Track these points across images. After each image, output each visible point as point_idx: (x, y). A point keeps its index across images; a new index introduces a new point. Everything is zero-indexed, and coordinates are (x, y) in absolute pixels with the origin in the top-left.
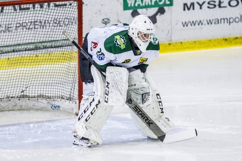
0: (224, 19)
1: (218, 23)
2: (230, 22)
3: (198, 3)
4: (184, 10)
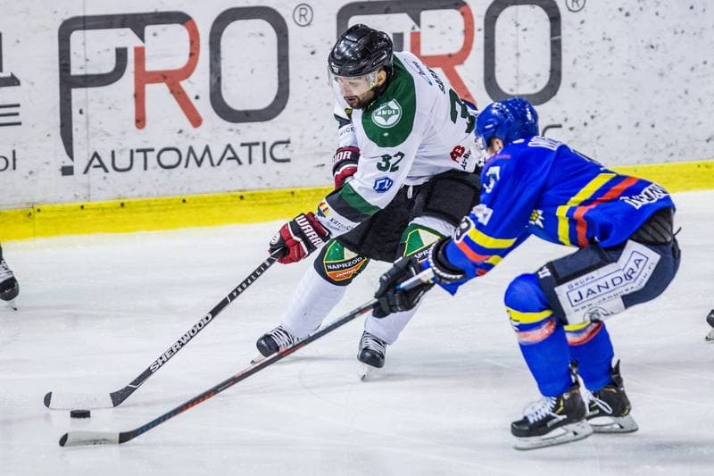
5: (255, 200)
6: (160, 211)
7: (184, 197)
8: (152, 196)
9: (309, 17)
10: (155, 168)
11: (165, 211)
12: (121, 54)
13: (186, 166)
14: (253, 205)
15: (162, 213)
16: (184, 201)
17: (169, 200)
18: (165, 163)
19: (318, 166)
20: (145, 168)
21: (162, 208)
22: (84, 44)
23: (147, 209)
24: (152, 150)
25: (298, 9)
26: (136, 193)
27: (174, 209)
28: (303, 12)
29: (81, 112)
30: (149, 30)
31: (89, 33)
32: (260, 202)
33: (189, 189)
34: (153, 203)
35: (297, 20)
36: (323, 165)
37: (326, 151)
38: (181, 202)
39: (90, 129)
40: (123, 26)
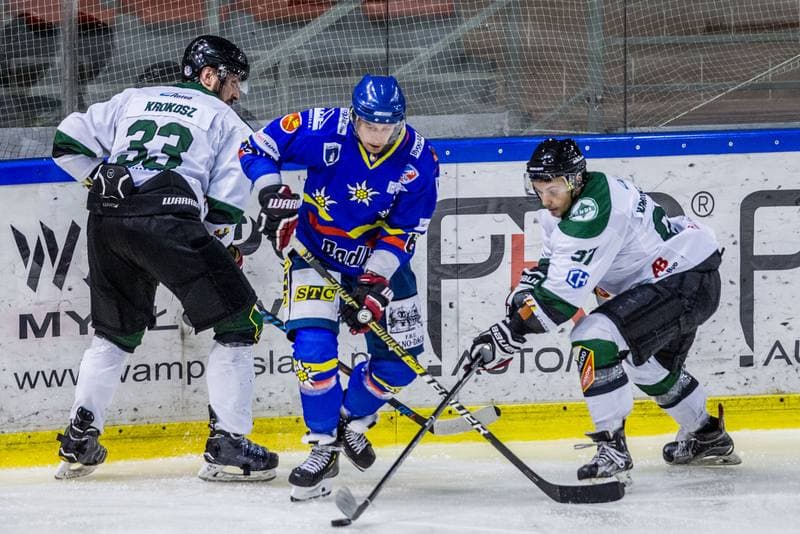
0: (169, 367)
1: (148, 378)
2: (190, 375)
3: (73, 315)
4: (23, 335)
5: (645, 409)
6: (537, 419)
7: (565, 404)
8: (530, 401)
9: (709, 206)
10: (532, 371)
11: (544, 419)
12: (497, 242)
13: (568, 369)
14: (642, 416)
15: (540, 421)
16: (565, 408)
17: (548, 407)
18: (544, 365)
19: (717, 374)
20: (522, 371)
21: (541, 415)
22: (456, 230)
23: (524, 415)
24: (530, 350)
25: (698, 197)
26: (510, 398)
27: (552, 417)
28: (703, 201)
29: (451, 305)
30: (529, 216)
31: (462, 218)
32: (651, 412)
33: (571, 396)
34: (531, 410)
35: (696, 209)
36: (723, 373)
37: (725, 357)
38: (561, 408)
39: (460, 325)
40: (498, 211)
